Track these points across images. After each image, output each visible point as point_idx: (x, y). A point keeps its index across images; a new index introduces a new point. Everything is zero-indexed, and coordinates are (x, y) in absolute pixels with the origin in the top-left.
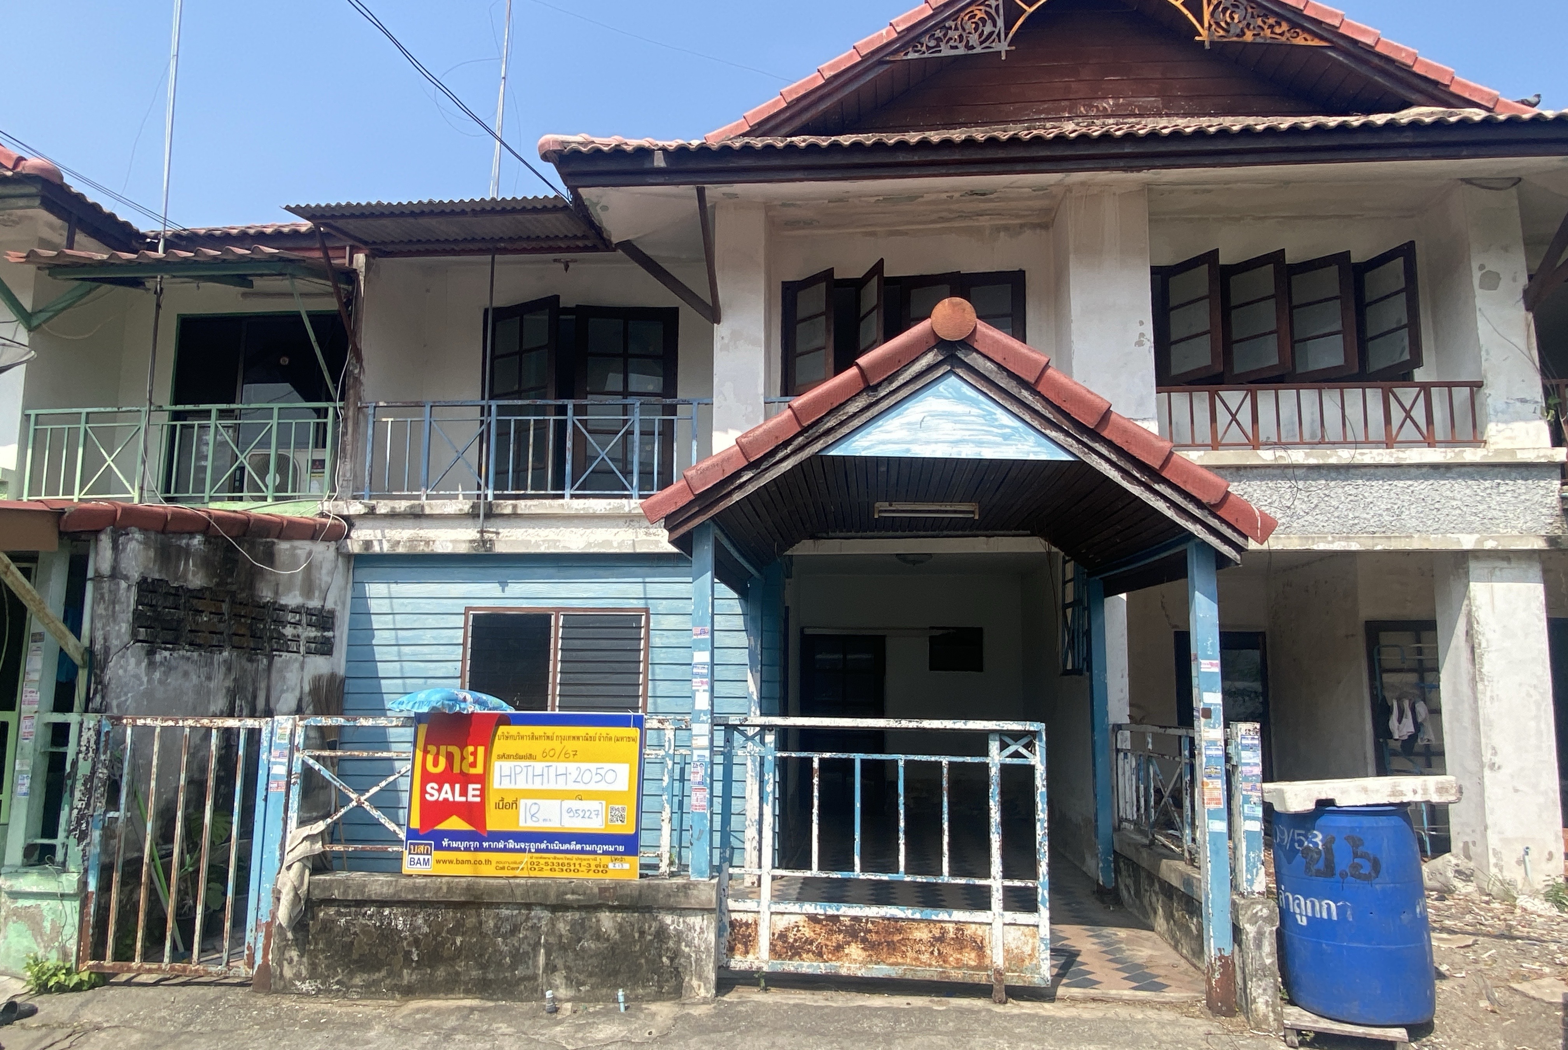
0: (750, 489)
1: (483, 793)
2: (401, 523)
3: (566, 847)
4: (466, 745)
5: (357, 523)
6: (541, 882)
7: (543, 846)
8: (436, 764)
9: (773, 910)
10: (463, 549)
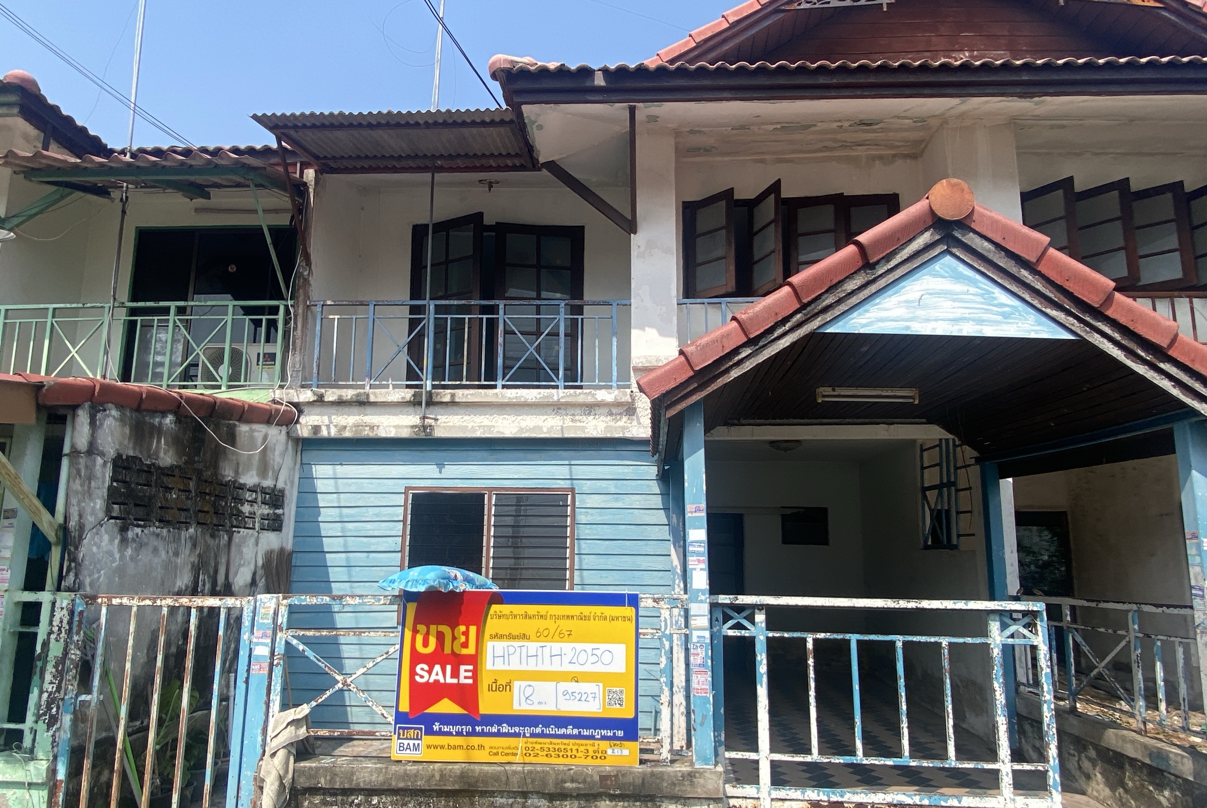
0: (749, 365)
1: (475, 677)
2: (346, 409)
3: (562, 731)
4: (458, 625)
5: (306, 410)
6: (539, 769)
7: (538, 730)
8: (426, 644)
9: (774, 796)
10: (405, 434)
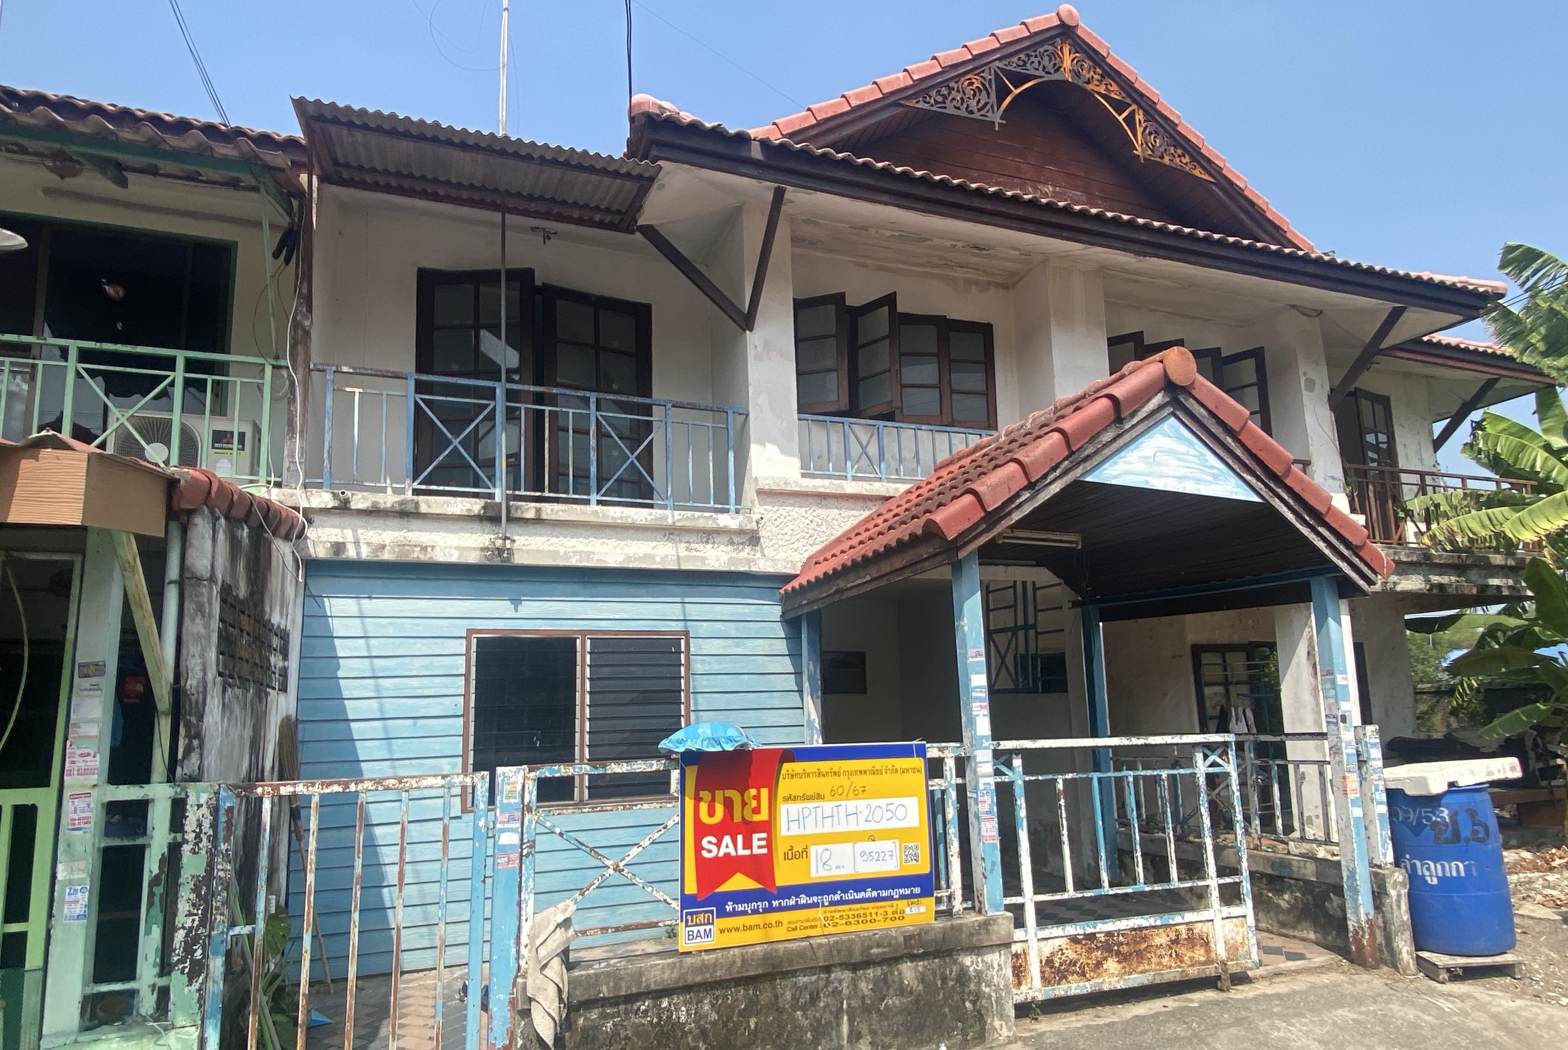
0: (1027, 509)
1: (769, 845)
3: (861, 895)
4: (748, 788)
5: (317, 519)
7: (837, 897)
8: (711, 813)
9: (1039, 937)
10: (473, 558)
